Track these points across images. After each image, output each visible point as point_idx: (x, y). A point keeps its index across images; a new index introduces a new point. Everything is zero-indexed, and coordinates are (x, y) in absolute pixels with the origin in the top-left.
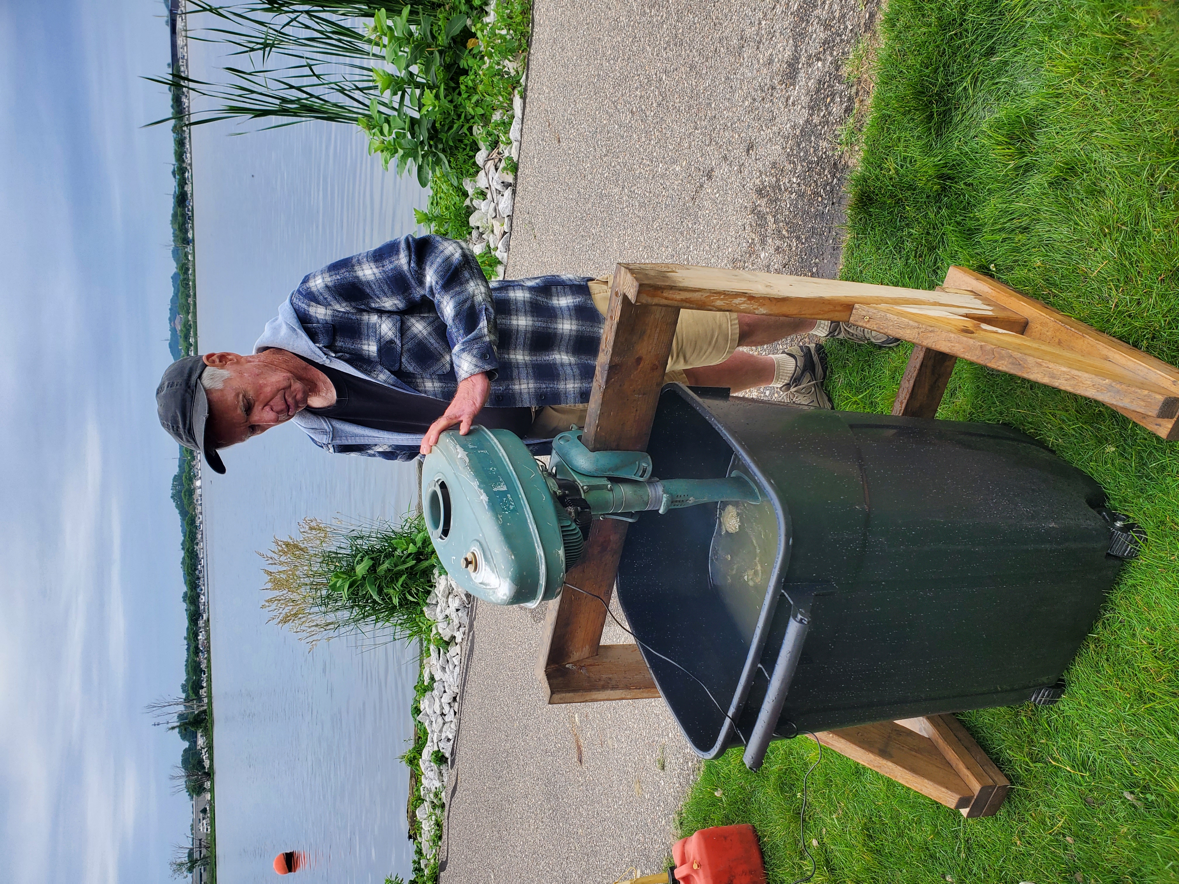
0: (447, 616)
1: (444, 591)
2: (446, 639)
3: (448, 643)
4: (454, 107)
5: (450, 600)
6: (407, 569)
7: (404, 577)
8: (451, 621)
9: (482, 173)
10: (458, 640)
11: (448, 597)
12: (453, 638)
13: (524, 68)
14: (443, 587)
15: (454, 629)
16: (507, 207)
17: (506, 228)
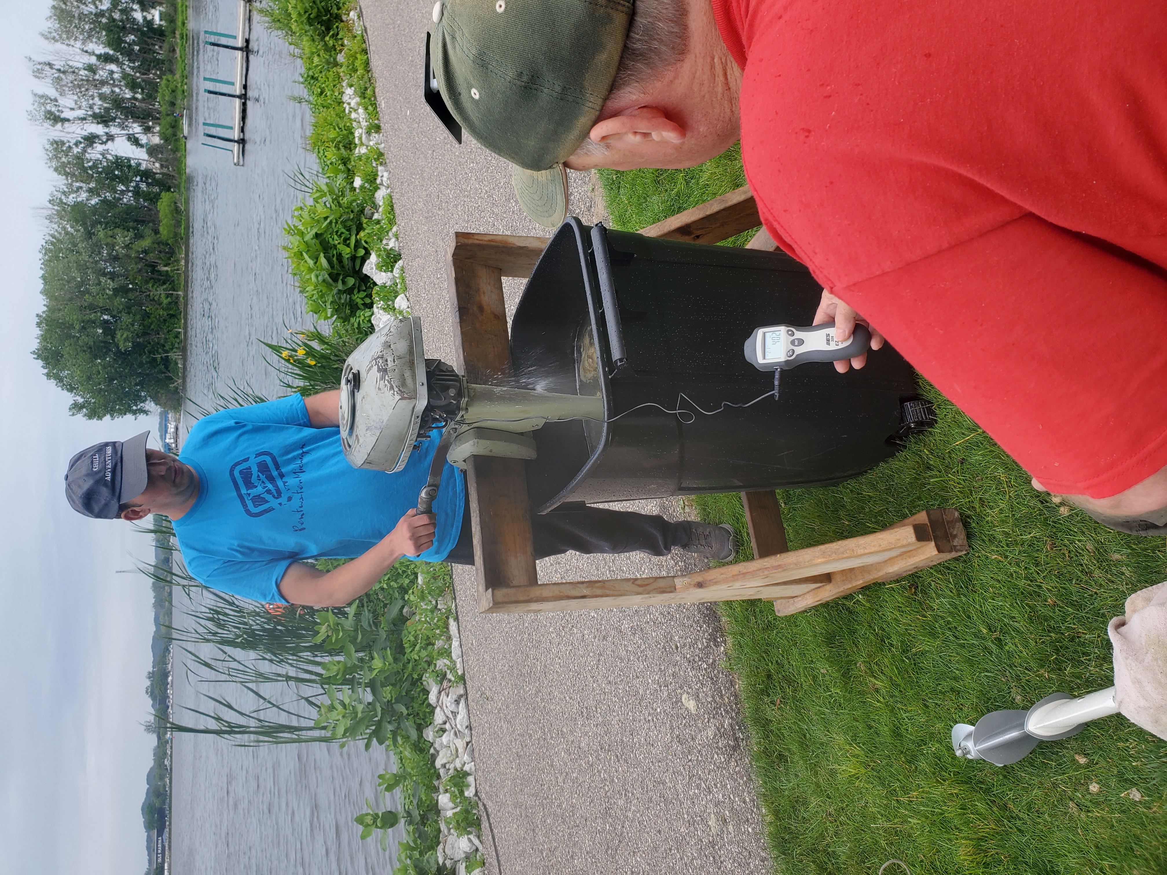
9: (438, 710)
13: (452, 599)
16: (464, 717)
17: (468, 739)
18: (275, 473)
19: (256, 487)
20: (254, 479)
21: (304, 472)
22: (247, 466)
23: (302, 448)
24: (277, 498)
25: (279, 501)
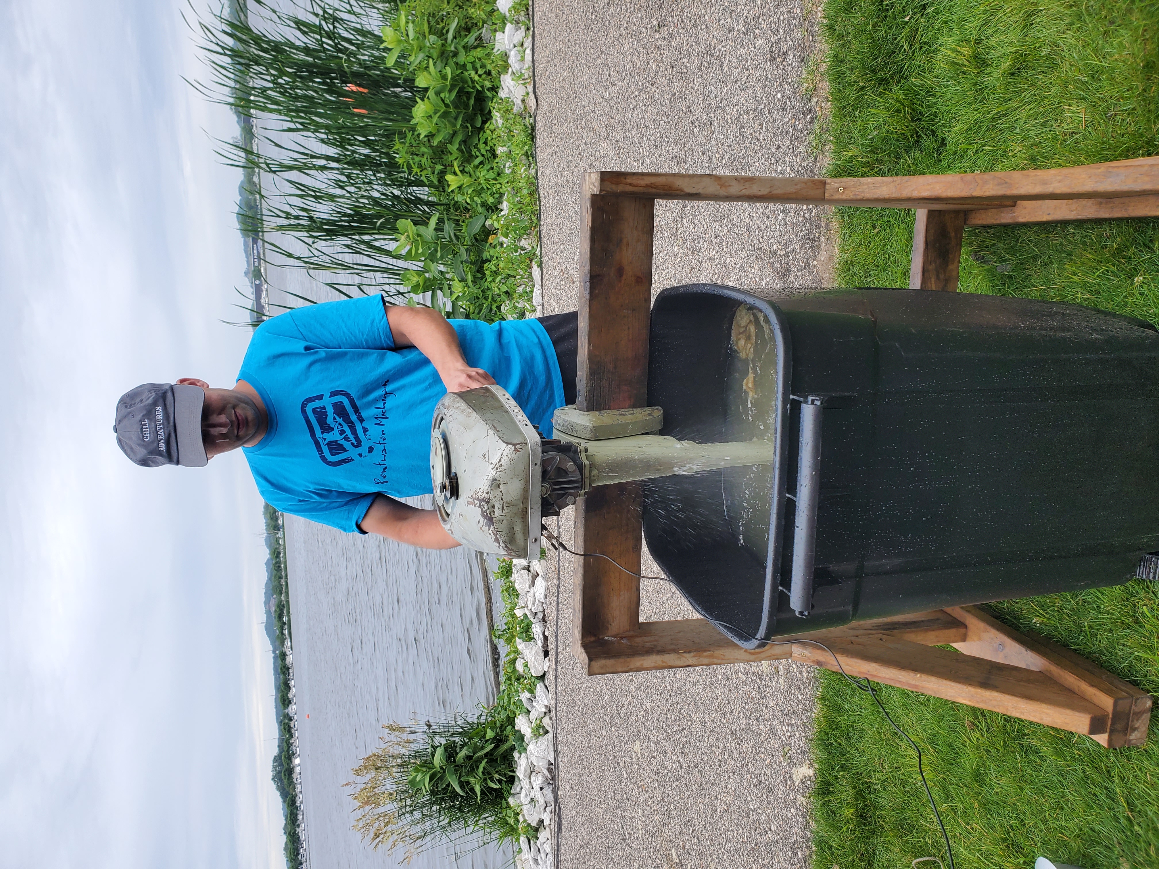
0: (532, 799)
1: (525, 771)
2: (534, 824)
3: (537, 830)
4: (482, 291)
5: (533, 778)
6: (486, 755)
7: (484, 762)
8: (536, 803)
10: (546, 823)
11: (530, 777)
12: (541, 821)
13: (538, 241)
14: (524, 765)
15: (540, 812)
18: (354, 418)
19: (332, 429)
20: (330, 420)
21: (387, 418)
22: (321, 405)
23: (385, 385)
24: (356, 447)
25: (359, 450)
